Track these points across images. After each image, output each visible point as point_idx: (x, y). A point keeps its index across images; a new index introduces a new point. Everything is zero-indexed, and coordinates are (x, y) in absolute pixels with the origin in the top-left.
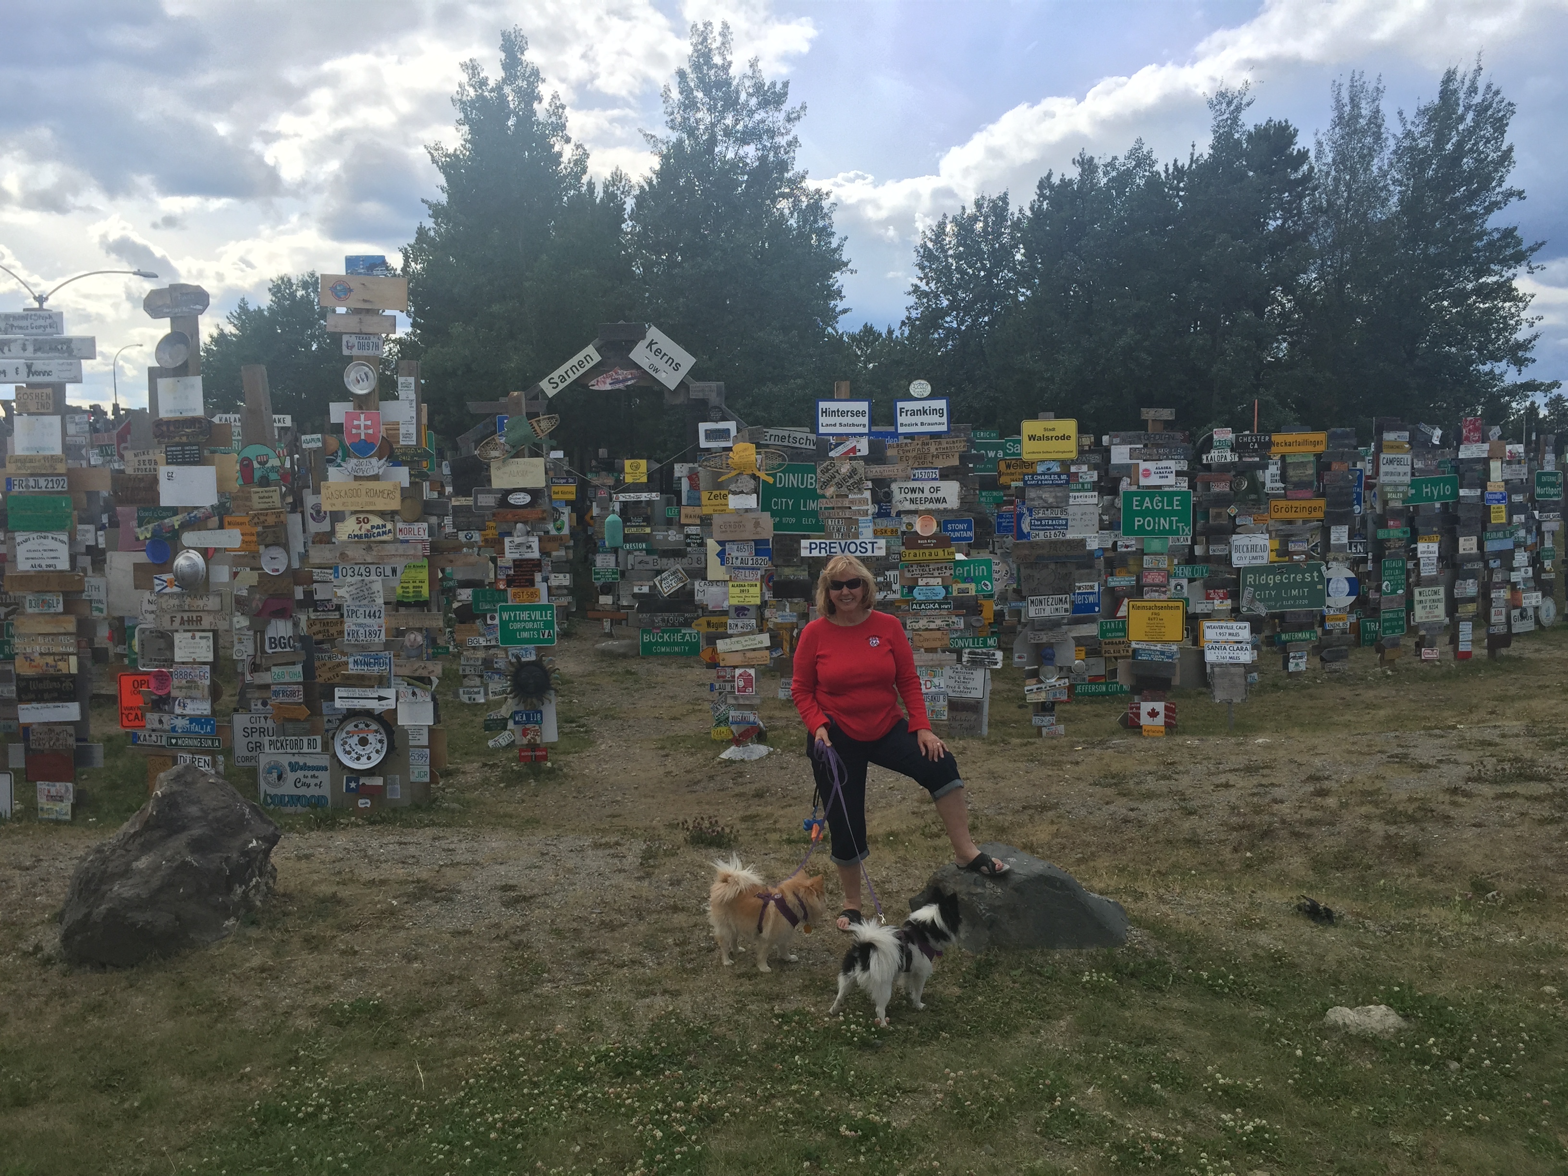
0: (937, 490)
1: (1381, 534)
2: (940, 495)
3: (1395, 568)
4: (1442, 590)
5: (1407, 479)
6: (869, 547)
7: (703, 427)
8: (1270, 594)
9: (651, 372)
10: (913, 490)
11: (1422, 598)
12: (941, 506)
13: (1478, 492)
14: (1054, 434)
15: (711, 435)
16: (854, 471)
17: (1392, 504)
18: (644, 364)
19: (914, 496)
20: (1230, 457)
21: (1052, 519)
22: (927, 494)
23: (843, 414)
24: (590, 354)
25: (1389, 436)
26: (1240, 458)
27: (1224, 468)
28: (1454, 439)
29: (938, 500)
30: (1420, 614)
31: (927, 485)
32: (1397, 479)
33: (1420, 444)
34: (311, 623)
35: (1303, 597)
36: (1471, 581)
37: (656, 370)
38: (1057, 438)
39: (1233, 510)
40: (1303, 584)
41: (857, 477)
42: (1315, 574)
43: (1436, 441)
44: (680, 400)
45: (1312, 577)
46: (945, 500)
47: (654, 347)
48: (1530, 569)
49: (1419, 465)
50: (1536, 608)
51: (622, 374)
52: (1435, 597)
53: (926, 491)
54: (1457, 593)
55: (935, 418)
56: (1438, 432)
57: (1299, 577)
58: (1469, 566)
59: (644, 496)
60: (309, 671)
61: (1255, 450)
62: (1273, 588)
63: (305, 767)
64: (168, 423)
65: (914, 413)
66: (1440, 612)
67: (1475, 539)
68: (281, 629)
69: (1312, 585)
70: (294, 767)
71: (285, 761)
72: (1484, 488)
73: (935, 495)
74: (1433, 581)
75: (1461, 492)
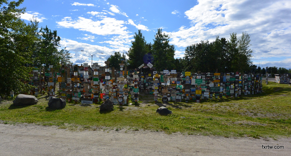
1: (226, 84)
3: (228, 88)
4: (233, 90)
5: (229, 78)
6: (168, 84)
7: (154, 72)
14: (188, 73)
15: (154, 73)
16: (167, 77)
17: (228, 81)
18: (148, 66)
20: (210, 75)
21: (188, 82)
23: (166, 71)
24: (143, 65)
25: (227, 74)
27: (209, 77)
28: (235, 74)
30: (231, 92)
31: (174, 78)
33: (231, 74)
34: (117, 90)
36: (237, 89)
39: (210, 81)
40: (217, 89)
42: (219, 88)
43: (233, 74)
44: (152, 69)
47: (149, 64)
49: (231, 77)
50: (248, 92)
51: (146, 67)
54: (235, 90)
55: (175, 72)
56: (233, 73)
59: (151, 78)
60: (117, 94)
61: (212, 75)
62: (214, 89)
63: (116, 102)
64: (106, 72)
65: (173, 71)
66: (233, 92)
67: (237, 85)
68: (114, 90)
70: (115, 102)
71: (114, 101)
72: (238, 79)
74: (232, 89)
75: (236, 80)
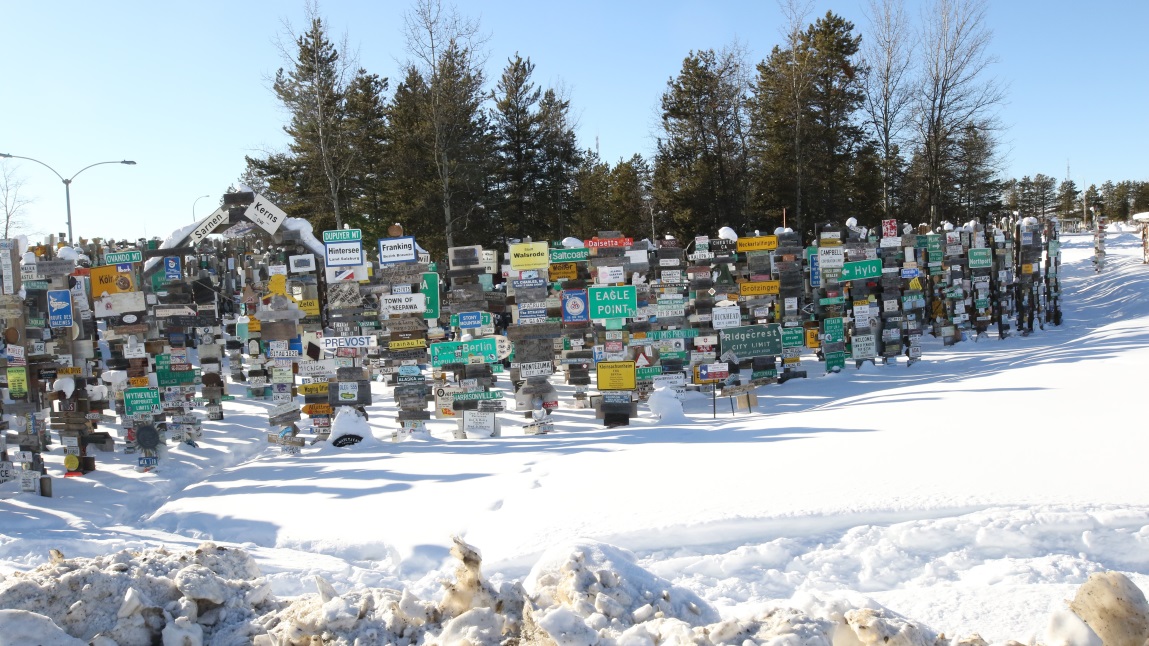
0: (410, 300)
1: (823, 302)
2: (412, 303)
3: (834, 325)
4: (873, 337)
5: (841, 264)
6: (365, 341)
7: (292, 258)
8: (743, 347)
9: (258, 224)
10: (395, 301)
11: (859, 343)
12: (414, 311)
13: (896, 269)
14: (532, 252)
15: (299, 263)
16: (352, 290)
17: (831, 281)
18: (254, 219)
19: (395, 304)
20: (707, 255)
21: (535, 310)
22: (404, 303)
23: (343, 251)
24: (220, 214)
25: (825, 236)
26: (715, 255)
27: (704, 263)
29: (411, 307)
31: (403, 297)
32: (833, 265)
33: (850, 240)
35: (767, 348)
36: (894, 330)
37: (262, 223)
38: (534, 255)
39: (712, 291)
40: (766, 339)
41: (354, 295)
42: (774, 331)
43: (863, 236)
45: (772, 333)
46: (416, 307)
47: (260, 207)
48: (967, 315)
49: (851, 253)
51: (242, 227)
52: (868, 342)
53: (403, 301)
54: (884, 338)
55: (406, 251)
56: (864, 230)
57: (763, 334)
58: (893, 319)
61: (725, 250)
62: (745, 343)
65: (392, 248)
66: (872, 352)
67: (896, 301)
69: (772, 339)
72: (900, 265)
73: (409, 304)
74: (866, 331)
75: (884, 271)
